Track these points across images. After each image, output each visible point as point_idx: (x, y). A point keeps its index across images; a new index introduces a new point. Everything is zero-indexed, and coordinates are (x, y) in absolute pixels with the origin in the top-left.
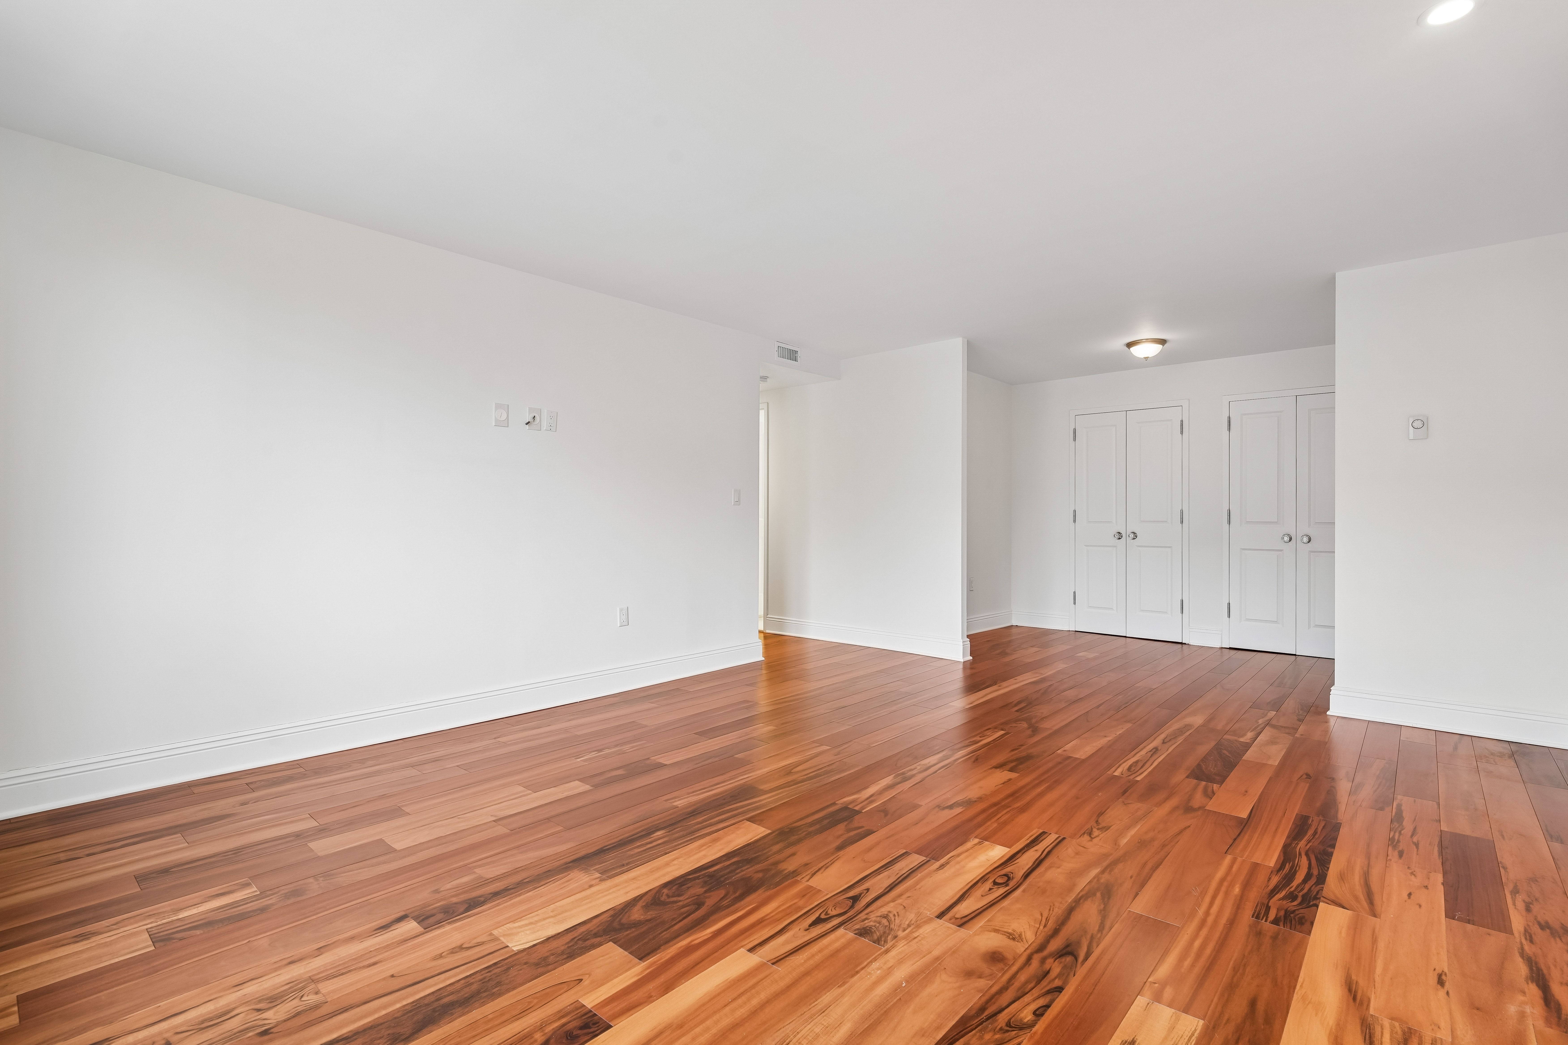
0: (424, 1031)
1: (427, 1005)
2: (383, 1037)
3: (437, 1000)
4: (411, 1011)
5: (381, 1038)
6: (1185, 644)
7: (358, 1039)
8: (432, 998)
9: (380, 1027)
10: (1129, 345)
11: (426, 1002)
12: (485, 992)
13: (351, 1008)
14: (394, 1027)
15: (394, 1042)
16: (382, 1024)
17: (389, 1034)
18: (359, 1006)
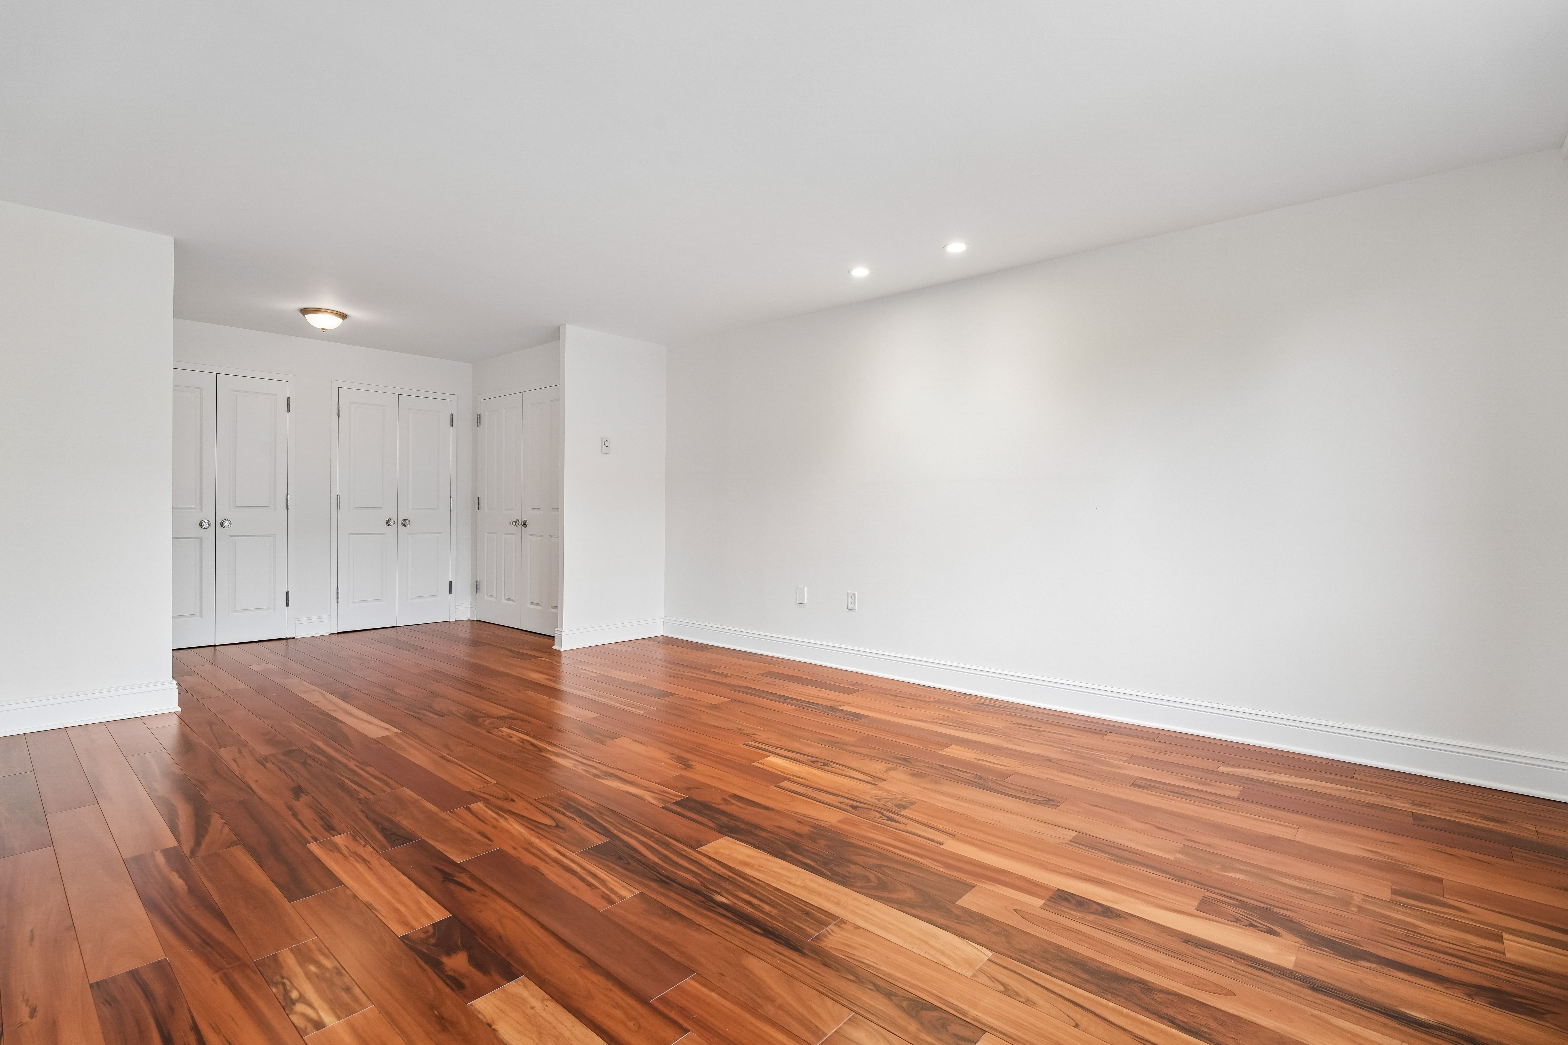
0: (1127, 976)
1: (1098, 986)
2: (1152, 999)
3: (1087, 981)
4: (1112, 993)
5: (1154, 1000)
6: (289, 638)
7: (1166, 1013)
8: (1087, 986)
9: (1143, 1005)
10: (305, 311)
11: (1095, 988)
12: (1060, 957)
13: (1136, 1037)
14: (1136, 996)
15: (1151, 990)
16: (1139, 1006)
17: (1147, 996)
18: (1131, 1032)
